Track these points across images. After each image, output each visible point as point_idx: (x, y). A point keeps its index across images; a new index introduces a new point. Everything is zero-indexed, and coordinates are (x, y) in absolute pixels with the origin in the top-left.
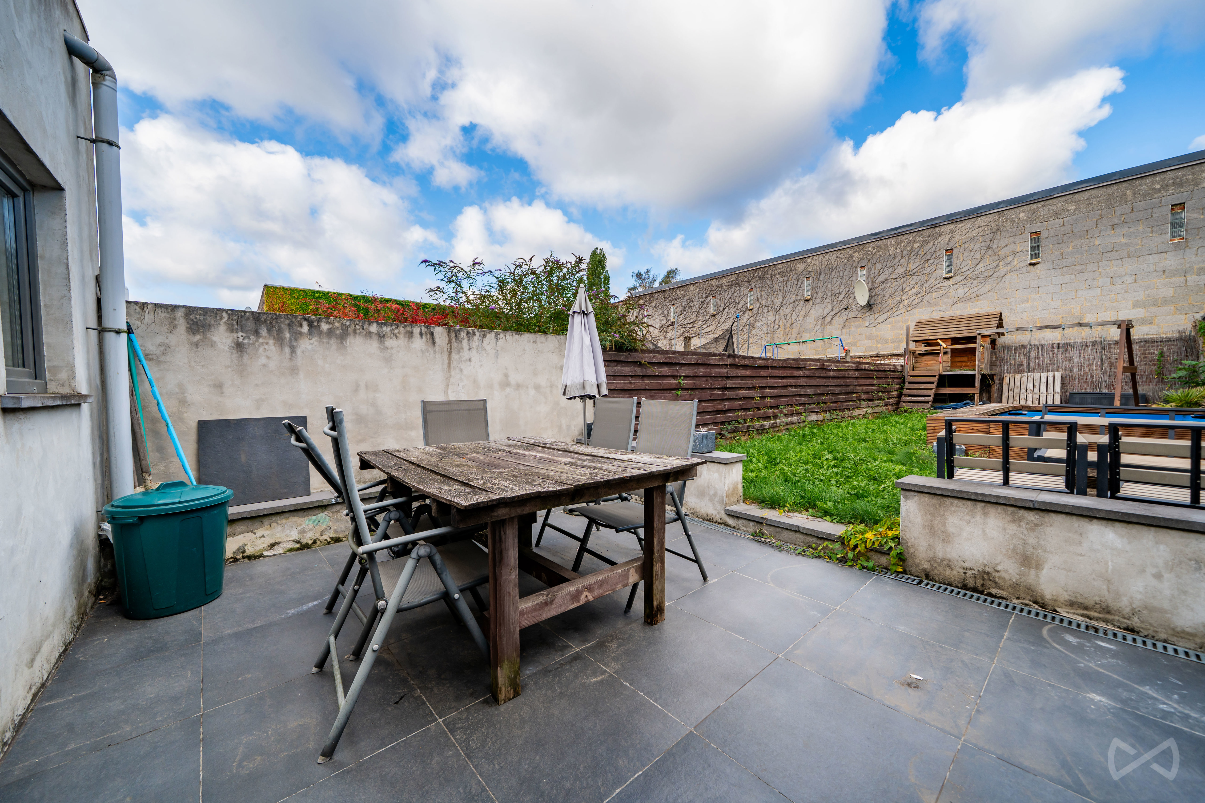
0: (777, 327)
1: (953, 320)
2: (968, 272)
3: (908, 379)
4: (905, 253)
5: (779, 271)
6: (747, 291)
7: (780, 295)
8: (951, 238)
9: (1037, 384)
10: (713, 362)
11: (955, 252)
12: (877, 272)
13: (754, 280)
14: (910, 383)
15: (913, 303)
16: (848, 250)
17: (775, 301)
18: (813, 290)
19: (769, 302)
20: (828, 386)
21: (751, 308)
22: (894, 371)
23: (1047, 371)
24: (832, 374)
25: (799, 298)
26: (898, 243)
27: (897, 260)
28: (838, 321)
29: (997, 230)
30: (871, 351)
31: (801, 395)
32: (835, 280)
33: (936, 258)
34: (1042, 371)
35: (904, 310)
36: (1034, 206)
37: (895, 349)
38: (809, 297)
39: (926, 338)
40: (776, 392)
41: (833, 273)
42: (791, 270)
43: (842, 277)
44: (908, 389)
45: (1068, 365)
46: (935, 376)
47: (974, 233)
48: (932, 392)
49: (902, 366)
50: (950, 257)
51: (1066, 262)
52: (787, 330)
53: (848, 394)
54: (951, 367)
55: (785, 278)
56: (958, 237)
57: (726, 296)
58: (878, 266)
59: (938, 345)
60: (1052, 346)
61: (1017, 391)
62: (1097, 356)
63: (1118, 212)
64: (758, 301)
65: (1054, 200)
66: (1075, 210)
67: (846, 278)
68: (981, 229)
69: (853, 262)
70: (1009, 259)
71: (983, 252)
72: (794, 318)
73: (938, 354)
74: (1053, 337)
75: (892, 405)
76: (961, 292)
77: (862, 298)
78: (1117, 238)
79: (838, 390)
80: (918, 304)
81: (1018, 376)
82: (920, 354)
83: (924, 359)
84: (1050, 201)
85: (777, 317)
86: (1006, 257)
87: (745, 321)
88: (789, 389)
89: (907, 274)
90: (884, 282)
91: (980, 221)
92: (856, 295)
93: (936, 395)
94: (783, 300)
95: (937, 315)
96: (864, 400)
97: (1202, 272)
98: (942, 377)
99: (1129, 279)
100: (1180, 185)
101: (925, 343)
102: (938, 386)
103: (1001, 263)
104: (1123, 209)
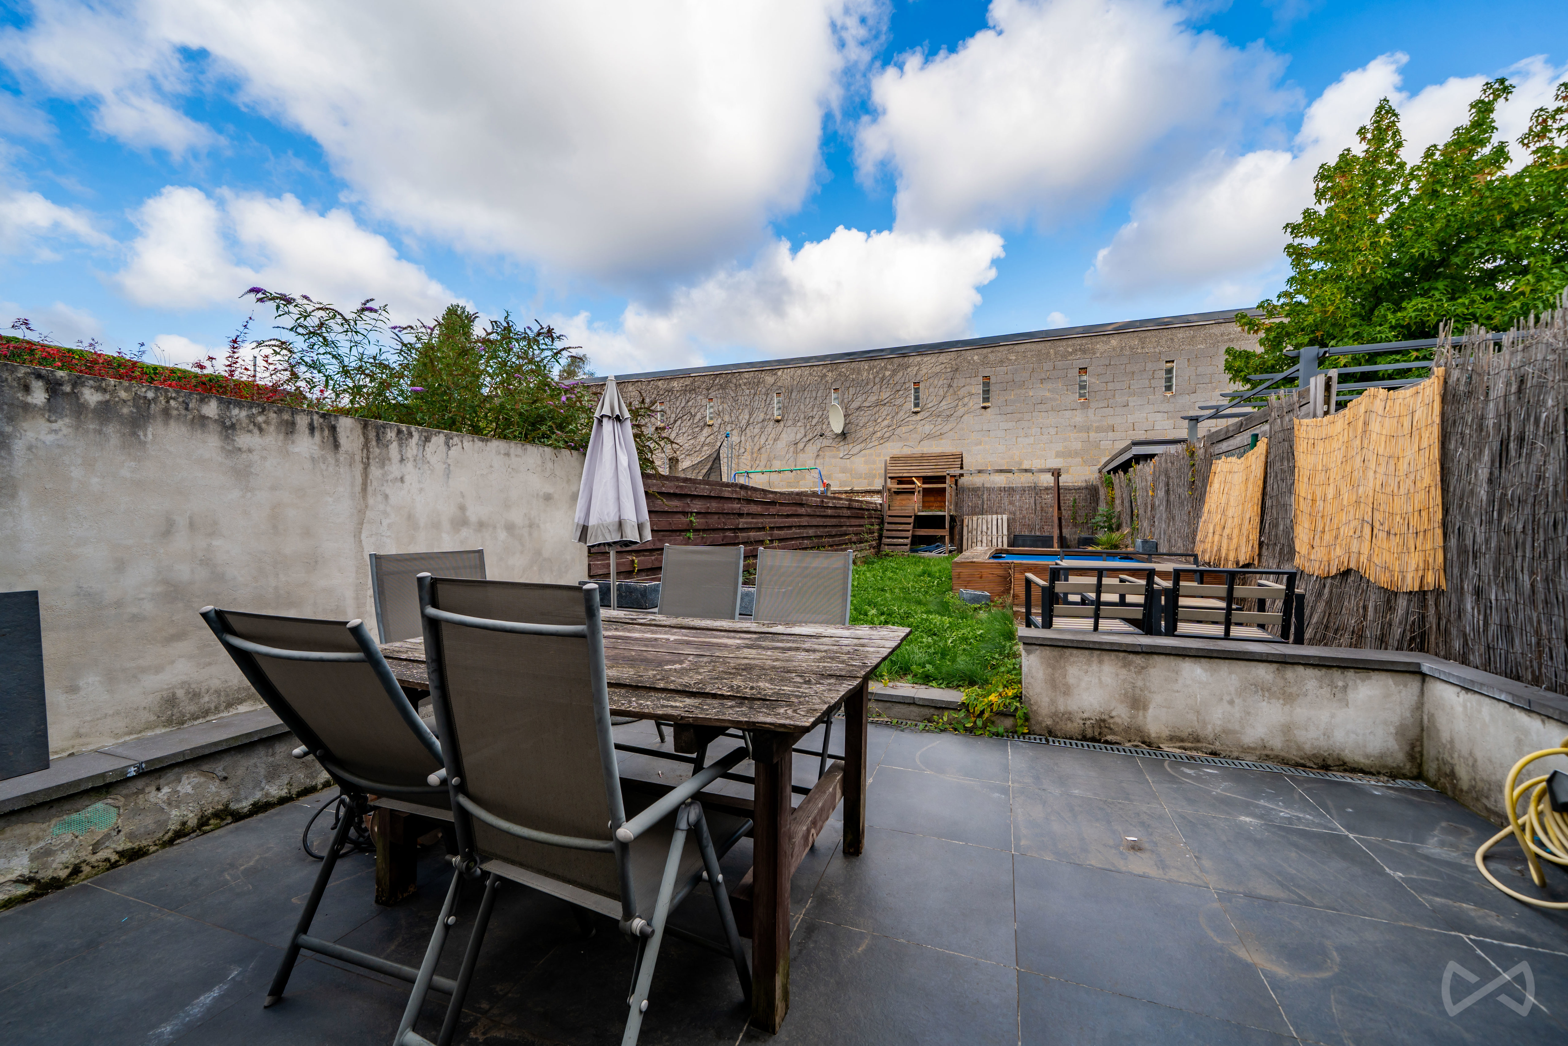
0: (742, 450)
2: (933, 409)
3: (887, 519)
4: (877, 380)
5: (745, 381)
6: (705, 401)
7: (746, 411)
8: (918, 370)
9: (990, 526)
10: (727, 495)
11: (922, 386)
12: (851, 397)
13: (714, 388)
14: (889, 523)
15: (886, 436)
16: (821, 368)
17: (740, 418)
18: (783, 408)
19: (733, 418)
20: (826, 526)
21: (711, 423)
22: (875, 510)
23: (997, 513)
24: (829, 512)
25: (768, 417)
26: (871, 369)
27: (869, 387)
28: (812, 449)
29: (957, 370)
30: (845, 486)
31: (803, 538)
32: (808, 400)
33: (905, 389)
34: (993, 513)
35: (876, 443)
36: (985, 350)
37: (869, 485)
38: (779, 418)
39: (901, 475)
40: (782, 533)
41: (806, 392)
42: (759, 382)
43: (816, 399)
44: (888, 530)
45: (1012, 508)
46: (911, 517)
47: (938, 369)
48: (910, 534)
49: (881, 504)
50: (917, 390)
51: (1009, 409)
52: (755, 455)
53: (841, 535)
54: (923, 506)
55: (752, 391)
56: (924, 371)
57: (678, 404)
58: (852, 391)
59: (913, 483)
60: (1000, 489)
61: (974, 533)
62: (1032, 501)
63: (1045, 369)
64: (719, 415)
65: (1000, 348)
66: (1016, 360)
67: (819, 400)
68: (943, 366)
69: (827, 382)
70: (966, 400)
71: (945, 390)
72: (762, 441)
73: (913, 493)
74: (1000, 480)
75: (874, 548)
76: (928, 428)
77: (837, 426)
78: (1042, 391)
79: (834, 531)
80: (889, 437)
81: (975, 518)
82: (895, 492)
83: (899, 497)
84: (997, 349)
85: (743, 438)
86: (964, 397)
87: (703, 439)
88: (794, 530)
89: (879, 404)
90: (857, 409)
91: (943, 358)
92: (830, 420)
93: (913, 536)
94: (750, 418)
95: (907, 451)
96: (855, 543)
97: (1099, 430)
98: (917, 517)
99: (1053, 431)
100: (1084, 352)
101: (901, 481)
102: (914, 527)
103: (960, 403)
104: (1048, 366)
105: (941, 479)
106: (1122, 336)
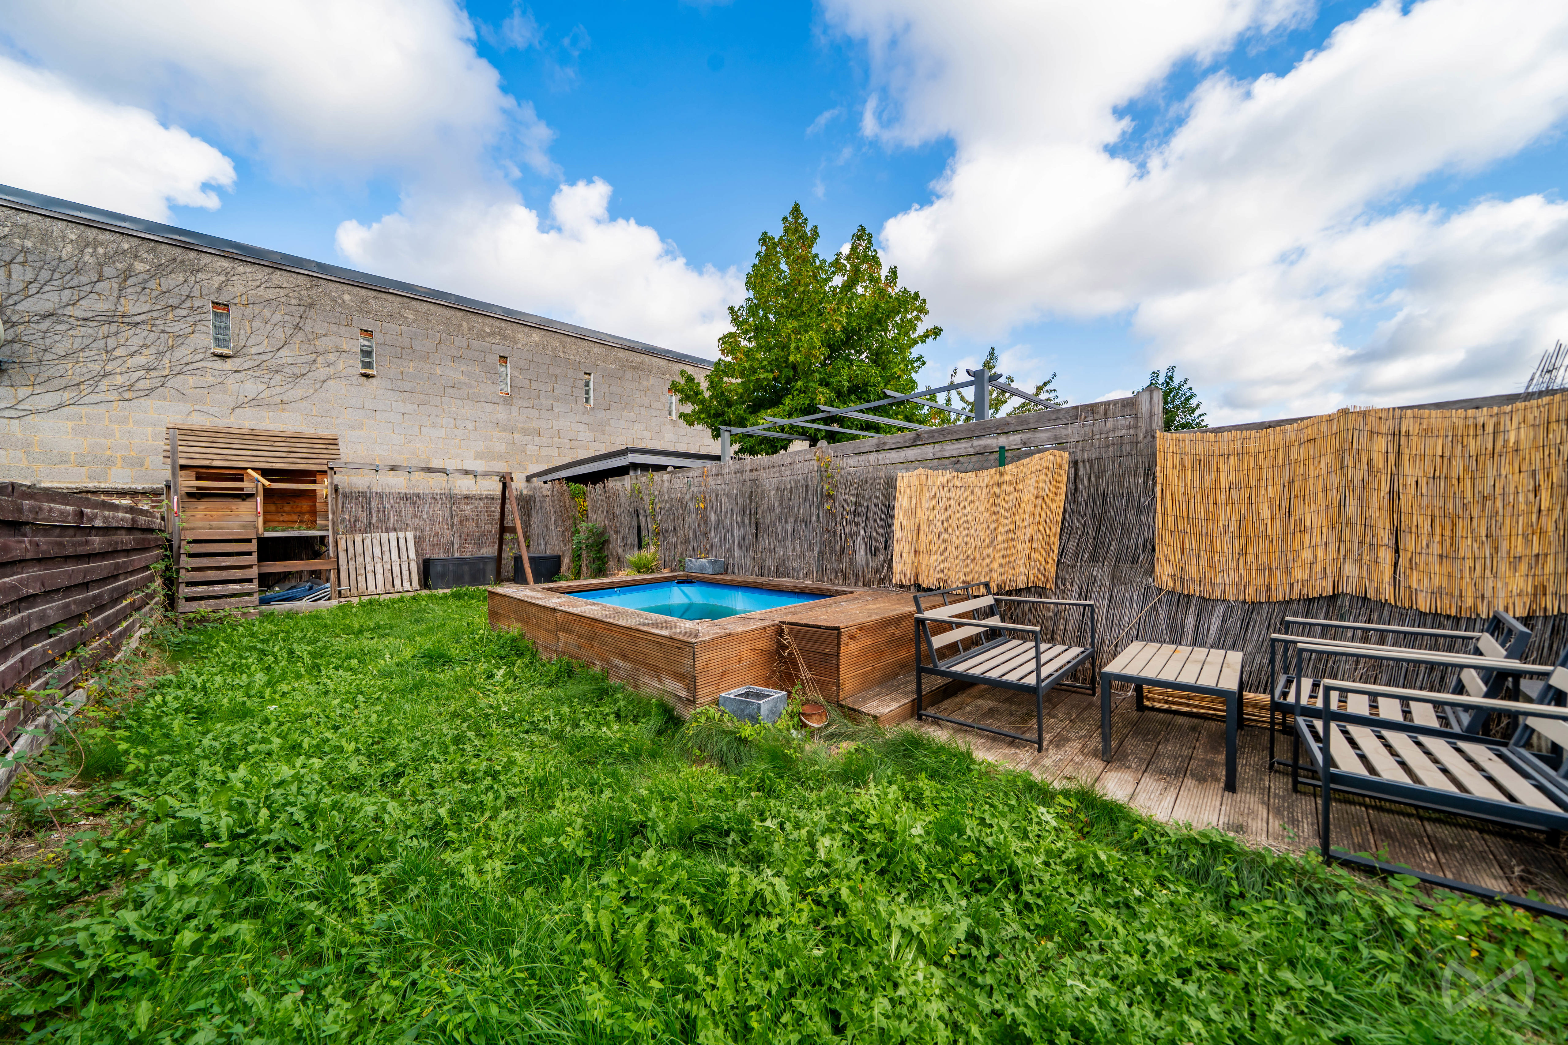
1: (252, 435)
2: (264, 357)
3: (185, 547)
4: (108, 271)
8: (224, 283)
9: (386, 548)
11: (232, 311)
14: (189, 555)
15: (140, 385)
22: (161, 531)
23: (394, 530)
26: (86, 243)
27: (86, 278)
29: (311, 305)
33: (191, 308)
34: (387, 530)
35: (114, 396)
39: (206, 463)
44: (188, 570)
45: (420, 523)
46: (249, 541)
47: (269, 293)
48: (254, 572)
49: (164, 519)
50: (220, 318)
51: (407, 386)
54: (271, 522)
56: (238, 287)
60: (399, 496)
61: (360, 560)
62: (447, 512)
63: (456, 343)
65: (389, 297)
66: (414, 321)
68: (282, 292)
70: (332, 357)
71: (289, 332)
73: (241, 496)
74: (396, 483)
76: (251, 388)
78: (454, 372)
80: (152, 390)
81: (358, 538)
82: (190, 495)
83: (202, 506)
84: (384, 296)
86: (326, 352)
90: (44, 317)
91: (279, 277)
93: (263, 577)
95: (197, 421)
97: (524, 432)
98: (261, 541)
99: (471, 426)
100: (504, 337)
101: (203, 473)
102: (260, 559)
103: (320, 360)
104: (460, 341)
105: (310, 476)
106: (544, 333)
